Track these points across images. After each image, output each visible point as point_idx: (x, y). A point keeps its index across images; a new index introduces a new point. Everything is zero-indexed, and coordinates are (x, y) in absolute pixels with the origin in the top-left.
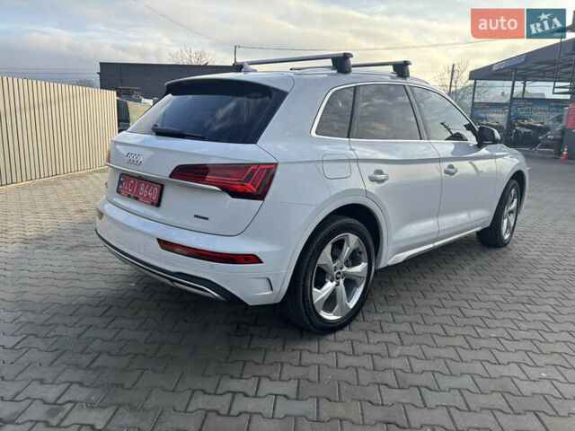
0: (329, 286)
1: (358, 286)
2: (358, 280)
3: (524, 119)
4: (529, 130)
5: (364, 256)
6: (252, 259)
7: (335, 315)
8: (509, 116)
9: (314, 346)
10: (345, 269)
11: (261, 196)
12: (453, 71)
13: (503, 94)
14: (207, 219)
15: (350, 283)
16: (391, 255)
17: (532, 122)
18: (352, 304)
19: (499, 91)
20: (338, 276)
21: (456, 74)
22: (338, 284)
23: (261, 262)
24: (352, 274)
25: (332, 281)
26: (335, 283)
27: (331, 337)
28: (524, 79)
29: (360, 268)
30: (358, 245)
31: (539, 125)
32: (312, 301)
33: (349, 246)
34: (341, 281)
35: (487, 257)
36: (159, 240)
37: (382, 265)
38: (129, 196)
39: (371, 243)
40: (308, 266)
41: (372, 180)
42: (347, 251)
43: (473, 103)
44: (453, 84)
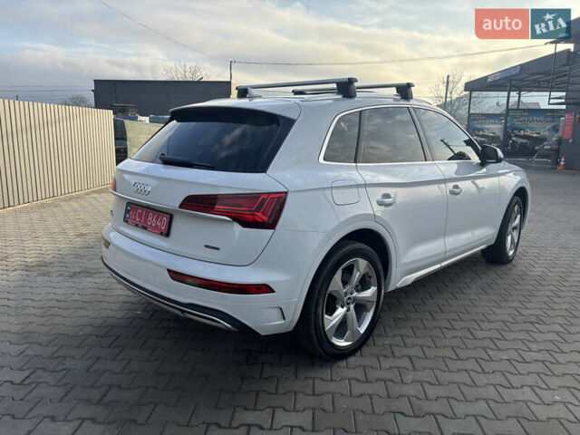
0: (340, 311)
1: (368, 311)
2: (369, 305)
3: (520, 130)
4: (525, 141)
5: (374, 280)
6: (264, 289)
7: (346, 341)
8: (506, 127)
9: (326, 373)
10: (355, 294)
11: (272, 225)
12: (448, 82)
13: (498, 104)
14: (218, 249)
15: (360, 308)
16: (400, 278)
17: (529, 133)
18: (362, 330)
19: (494, 101)
20: (349, 301)
21: (451, 86)
22: (348, 310)
23: (274, 292)
24: (363, 298)
25: (343, 307)
26: (345, 308)
27: (342, 364)
28: (519, 90)
29: (370, 293)
30: (367, 270)
31: (535, 135)
32: (324, 328)
33: (358, 271)
34: (352, 306)
35: (493, 275)
36: (169, 271)
37: (391, 288)
38: (137, 225)
39: (380, 267)
40: (319, 292)
41: (380, 204)
42: (357, 275)
43: (470, 115)
44: (449, 95)
